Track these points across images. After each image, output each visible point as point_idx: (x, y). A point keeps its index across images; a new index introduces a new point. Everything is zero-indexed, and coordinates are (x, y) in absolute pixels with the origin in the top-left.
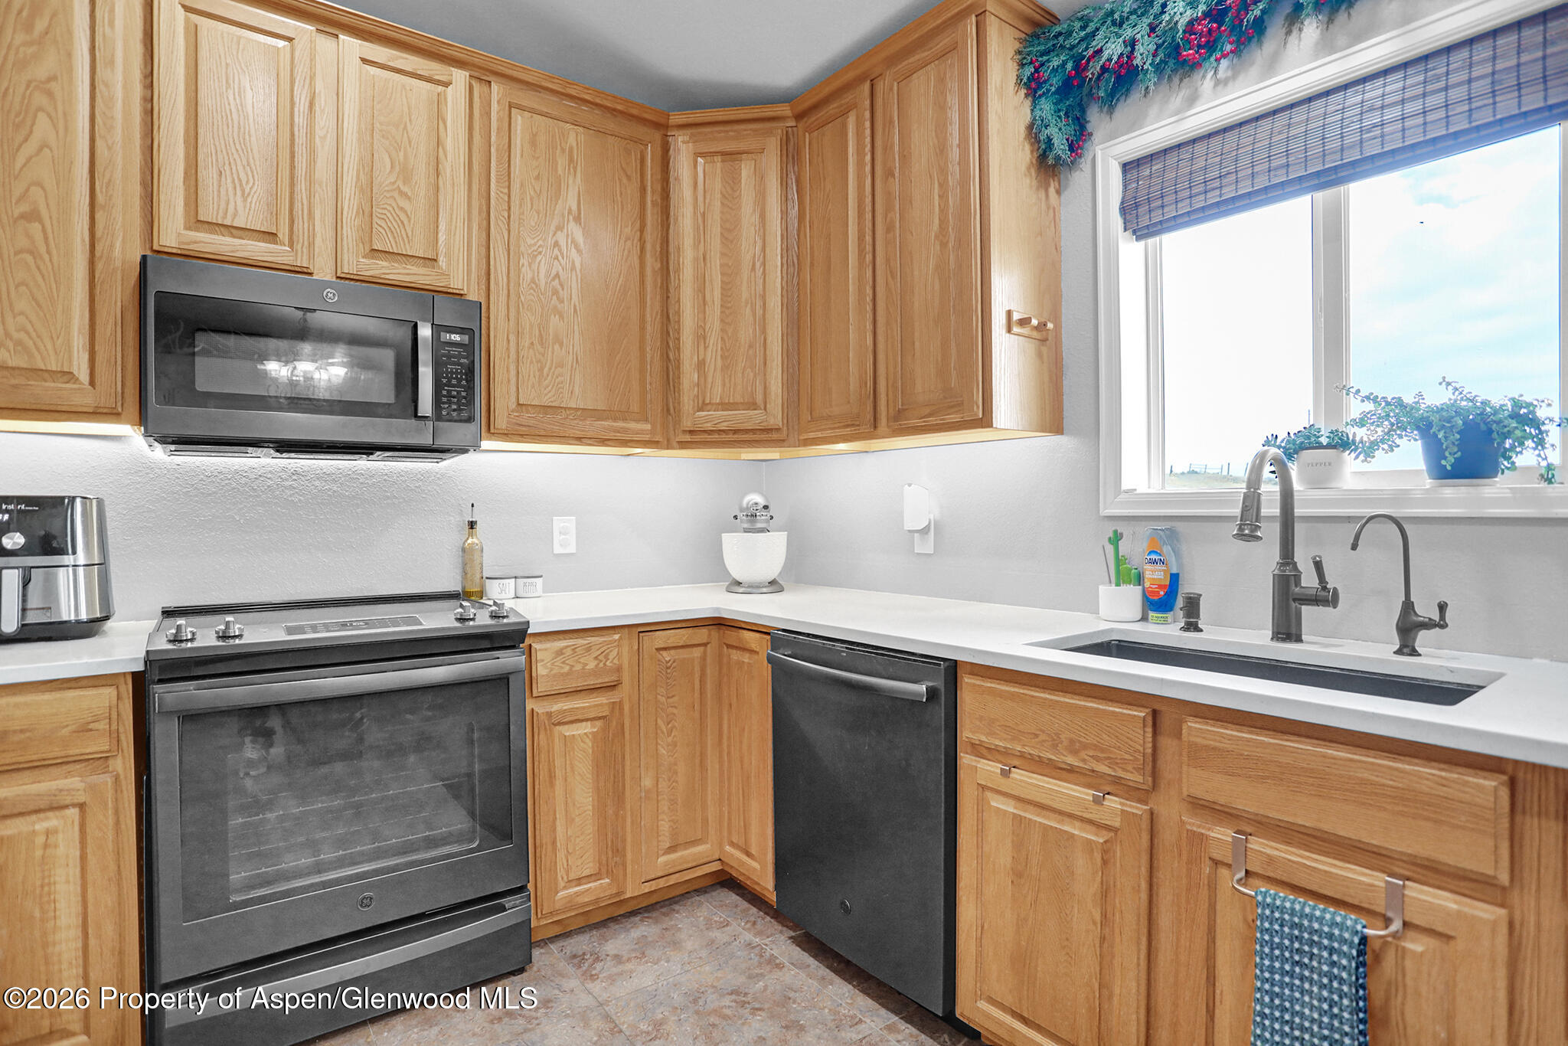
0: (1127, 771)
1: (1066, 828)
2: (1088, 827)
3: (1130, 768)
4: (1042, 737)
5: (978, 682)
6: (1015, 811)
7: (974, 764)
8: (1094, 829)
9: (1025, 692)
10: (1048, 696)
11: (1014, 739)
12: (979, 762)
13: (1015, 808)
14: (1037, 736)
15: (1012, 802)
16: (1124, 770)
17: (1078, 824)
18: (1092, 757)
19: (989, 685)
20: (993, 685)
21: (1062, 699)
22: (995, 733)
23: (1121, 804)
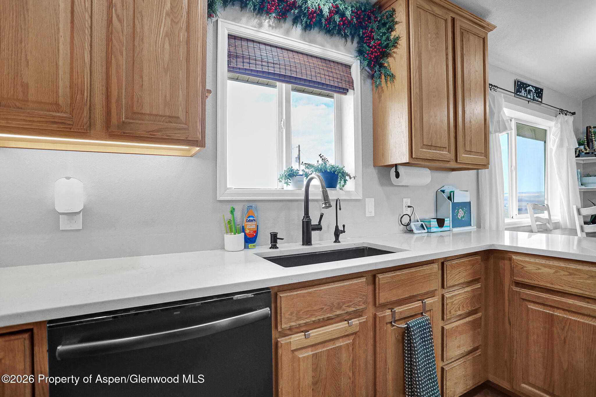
0: (360, 305)
1: (337, 345)
2: (345, 339)
3: (361, 304)
4: (326, 308)
5: (289, 294)
6: (313, 353)
7: (288, 341)
8: (347, 338)
9: (316, 289)
10: (327, 287)
11: (311, 315)
12: (291, 338)
13: (312, 351)
14: (322, 309)
15: (310, 349)
16: (359, 305)
17: (341, 340)
18: (347, 306)
19: (296, 293)
20: (298, 292)
21: (334, 286)
22: (300, 318)
23: (358, 320)
